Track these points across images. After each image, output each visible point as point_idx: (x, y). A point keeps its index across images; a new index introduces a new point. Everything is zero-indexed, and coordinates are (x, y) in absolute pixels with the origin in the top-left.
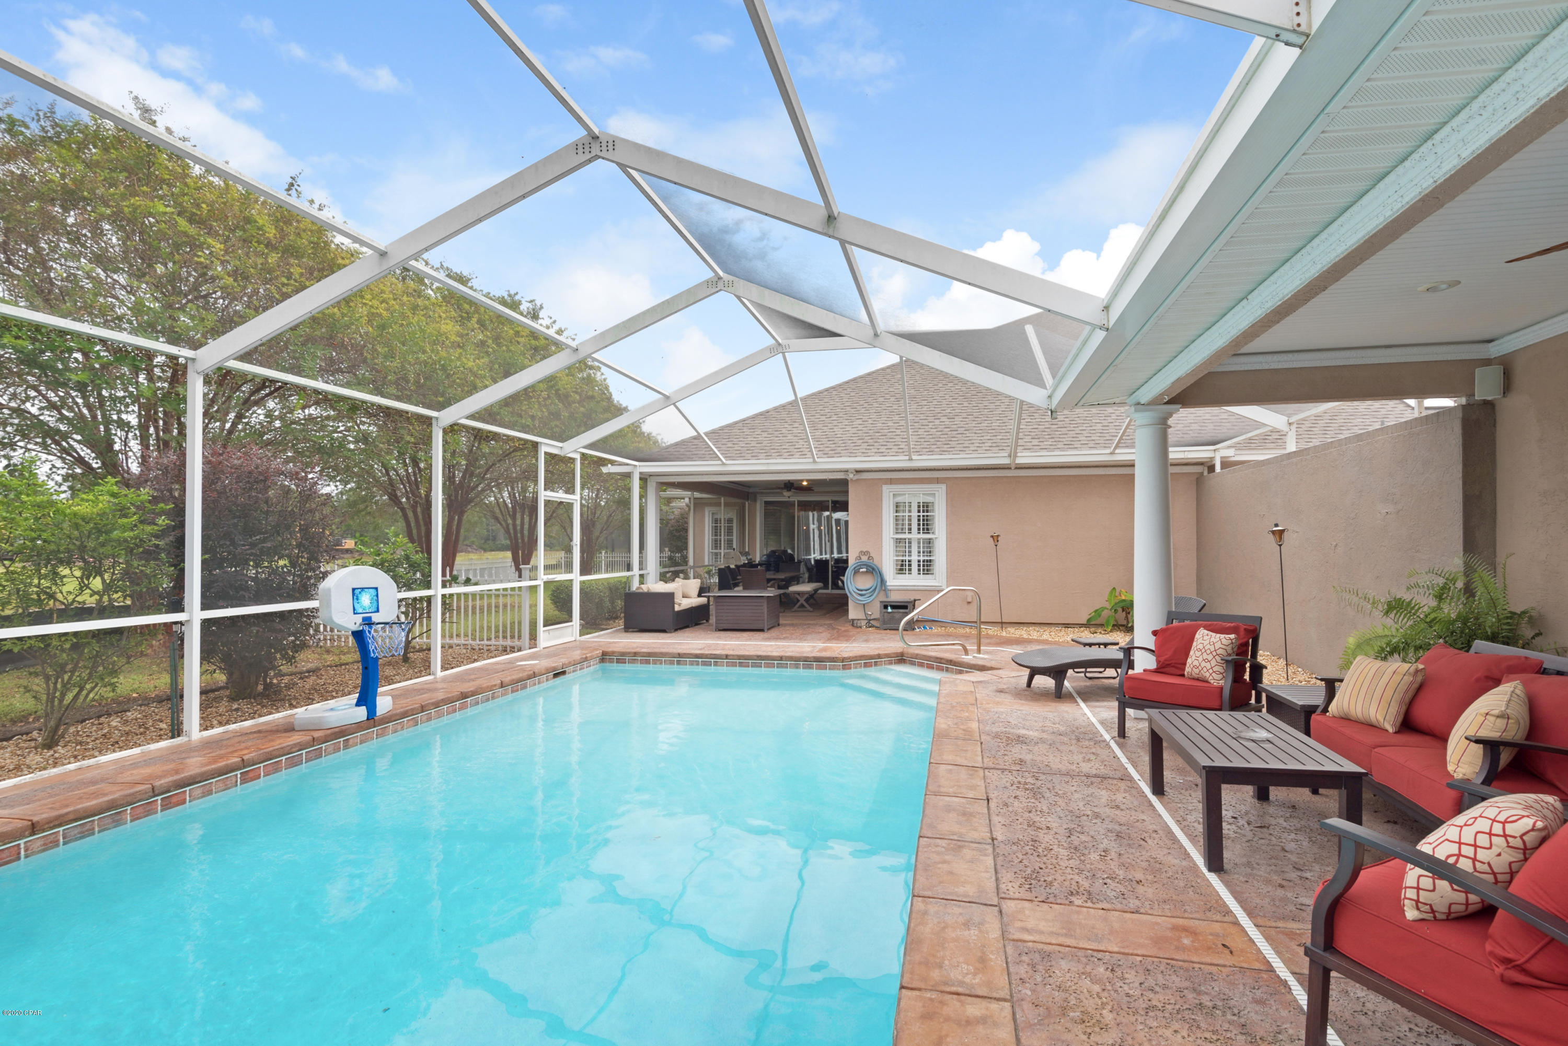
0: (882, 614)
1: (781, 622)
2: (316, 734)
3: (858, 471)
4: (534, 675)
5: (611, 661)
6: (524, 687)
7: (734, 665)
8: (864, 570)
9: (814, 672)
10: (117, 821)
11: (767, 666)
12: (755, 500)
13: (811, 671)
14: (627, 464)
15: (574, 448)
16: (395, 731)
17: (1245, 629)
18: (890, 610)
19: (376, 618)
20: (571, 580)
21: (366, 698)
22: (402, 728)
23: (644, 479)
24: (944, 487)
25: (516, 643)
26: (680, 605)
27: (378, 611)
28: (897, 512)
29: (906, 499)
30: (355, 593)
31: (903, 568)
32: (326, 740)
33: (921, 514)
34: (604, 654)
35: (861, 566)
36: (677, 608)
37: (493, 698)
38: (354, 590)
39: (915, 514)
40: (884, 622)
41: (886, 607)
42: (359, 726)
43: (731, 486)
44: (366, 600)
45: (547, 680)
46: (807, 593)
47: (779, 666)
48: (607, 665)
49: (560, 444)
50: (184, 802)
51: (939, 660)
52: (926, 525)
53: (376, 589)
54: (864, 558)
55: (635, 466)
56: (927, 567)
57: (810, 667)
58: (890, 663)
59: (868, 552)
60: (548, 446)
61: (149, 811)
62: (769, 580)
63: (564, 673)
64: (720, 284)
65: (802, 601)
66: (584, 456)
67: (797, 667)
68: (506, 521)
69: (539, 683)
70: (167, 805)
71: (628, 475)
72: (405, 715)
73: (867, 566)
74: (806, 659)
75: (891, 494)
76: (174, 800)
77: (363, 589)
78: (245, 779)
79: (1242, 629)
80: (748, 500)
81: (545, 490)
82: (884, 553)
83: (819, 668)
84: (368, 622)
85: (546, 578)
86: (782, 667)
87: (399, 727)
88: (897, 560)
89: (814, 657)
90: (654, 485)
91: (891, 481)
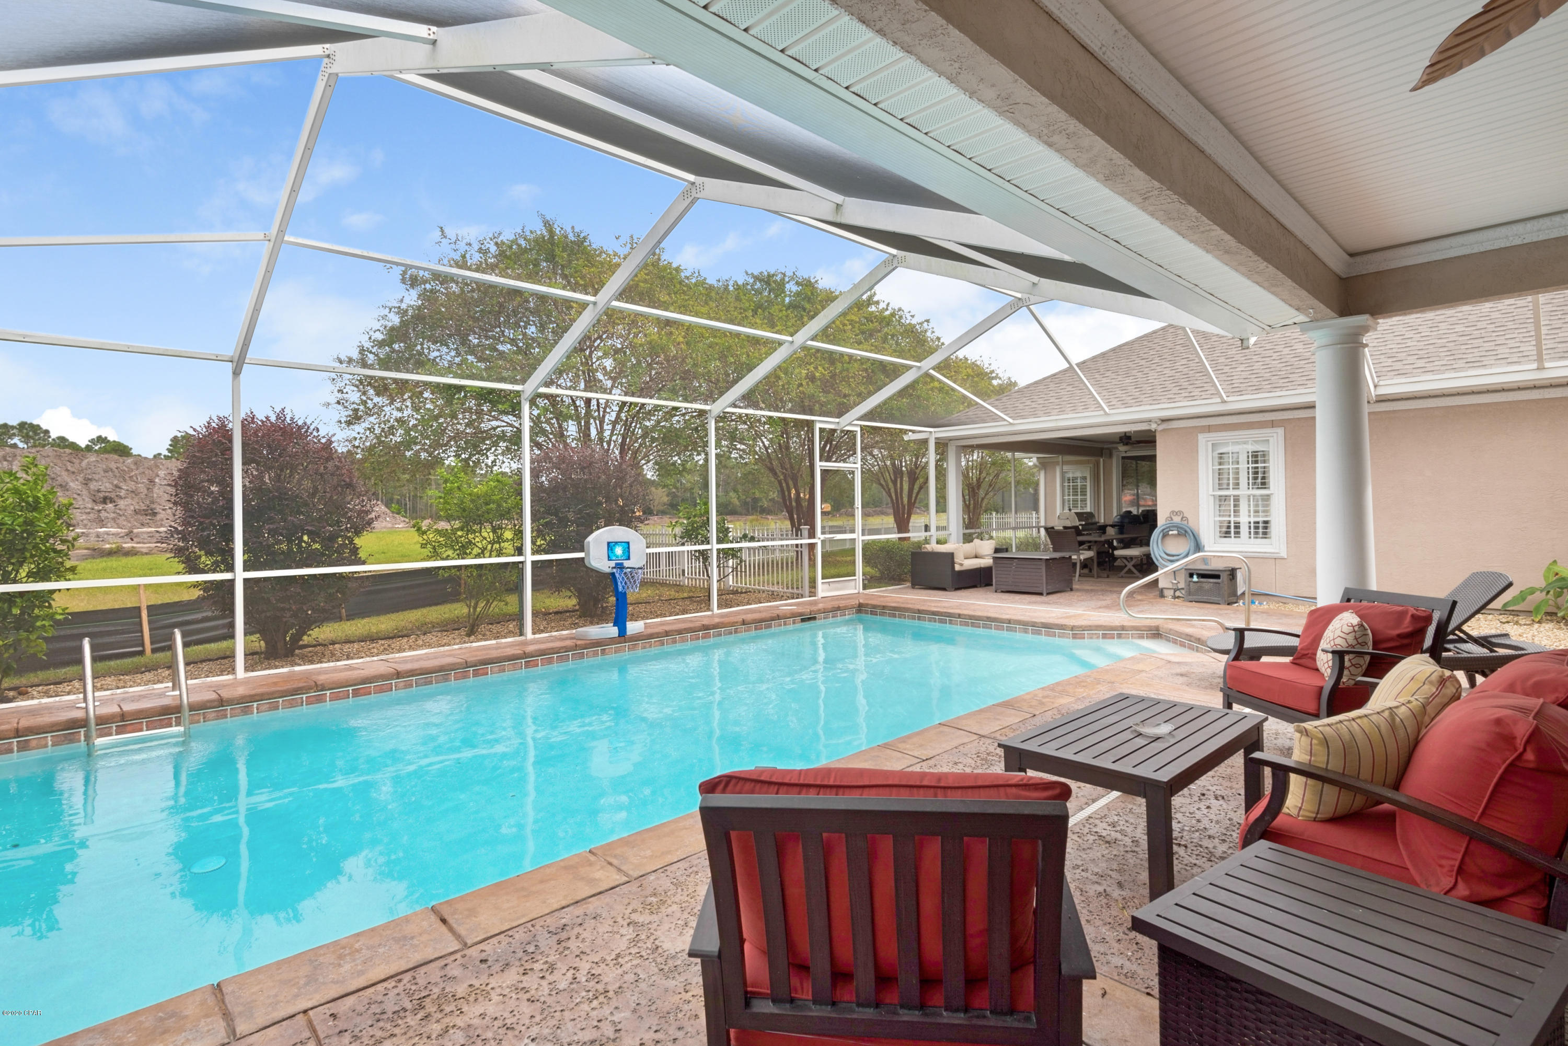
0: (1188, 584)
1: (1074, 587)
2: (579, 642)
3: (1164, 420)
4: (778, 617)
5: (866, 612)
6: (769, 626)
7: (967, 624)
8: (1175, 532)
9: (1043, 638)
10: (446, 679)
11: (997, 628)
12: (1111, 456)
13: (1039, 637)
14: (920, 432)
15: (851, 422)
16: (644, 648)
17: (1413, 616)
18: (1195, 579)
19: (627, 564)
20: (854, 539)
21: (620, 623)
22: (650, 646)
23: (942, 445)
24: (1280, 431)
25: (800, 591)
26: (961, 565)
27: (629, 559)
28: (1220, 464)
29: (1229, 449)
30: (610, 546)
31: (1229, 531)
32: (585, 647)
33: (1251, 465)
34: (860, 605)
35: (1170, 528)
36: (957, 568)
37: (736, 632)
38: (609, 543)
39: (1243, 466)
40: (1189, 593)
41: (1191, 575)
42: (612, 641)
43: (1067, 442)
44: (619, 551)
45: (794, 623)
46: (1136, 557)
47: (1009, 629)
48: (863, 615)
49: (837, 420)
50: (487, 674)
51: (1189, 637)
52: (1260, 479)
53: (628, 543)
54: (1177, 519)
55: (931, 432)
56: (1262, 529)
57: (1039, 633)
58: (1141, 637)
59: (1181, 512)
60: (822, 423)
61: (465, 676)
62: (1081, 543)
63: (814, 618)
64: (895, 261)
65: (1130, 566)
66: (862, 428)
67: (1026, 631)
68: (887, 485)
69: (785, 624)
70: (476, 674)
71: (925, 442)
72: (651, 636)
73: (1177, 527)
74: (1034, 624)
75: (1210, 444)
76: (481, 672)
77: (616, 543)
78: (528, 665)
79: (1410, 614)
80: (1102, 456)
81: (820, 461)
82: (1201, 513)
83: (1047, 634)
84: (620, 566)
85: (822, 537)
86: (1011, 631)
87: (648, 645)
88: (1221, 522)
89: (1042, 623)
90: (954, 448)
91: (1209, 429)
